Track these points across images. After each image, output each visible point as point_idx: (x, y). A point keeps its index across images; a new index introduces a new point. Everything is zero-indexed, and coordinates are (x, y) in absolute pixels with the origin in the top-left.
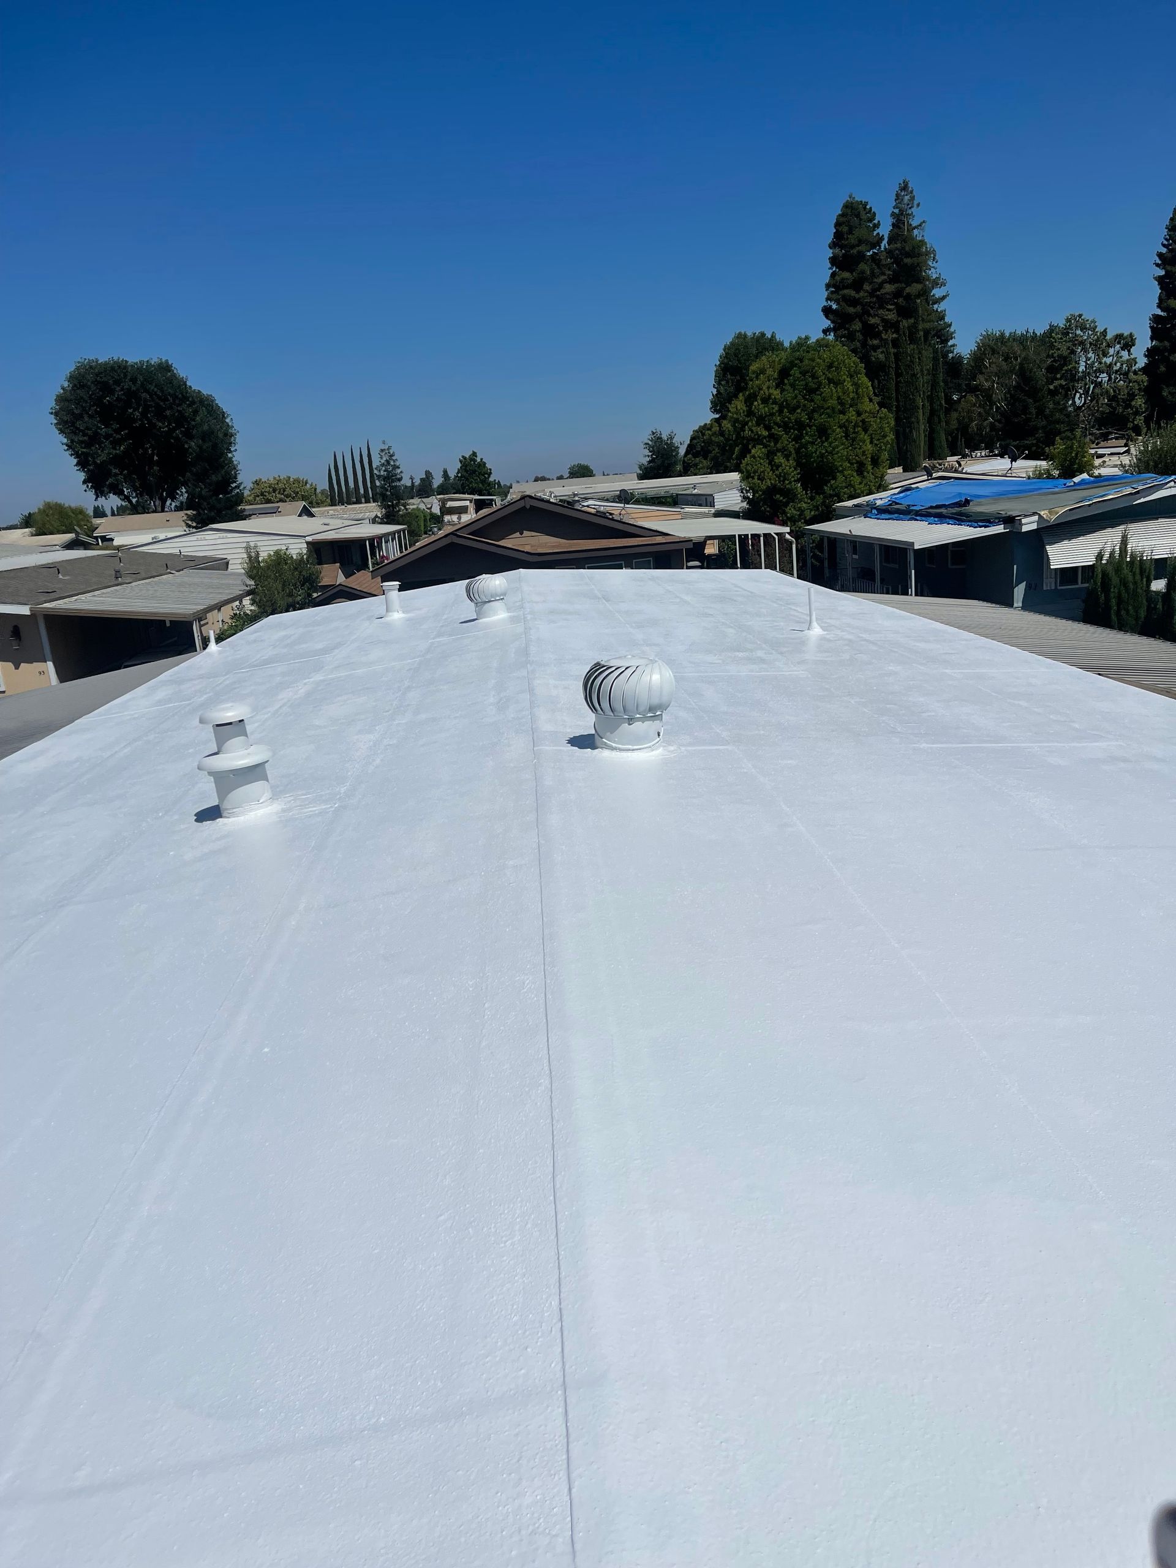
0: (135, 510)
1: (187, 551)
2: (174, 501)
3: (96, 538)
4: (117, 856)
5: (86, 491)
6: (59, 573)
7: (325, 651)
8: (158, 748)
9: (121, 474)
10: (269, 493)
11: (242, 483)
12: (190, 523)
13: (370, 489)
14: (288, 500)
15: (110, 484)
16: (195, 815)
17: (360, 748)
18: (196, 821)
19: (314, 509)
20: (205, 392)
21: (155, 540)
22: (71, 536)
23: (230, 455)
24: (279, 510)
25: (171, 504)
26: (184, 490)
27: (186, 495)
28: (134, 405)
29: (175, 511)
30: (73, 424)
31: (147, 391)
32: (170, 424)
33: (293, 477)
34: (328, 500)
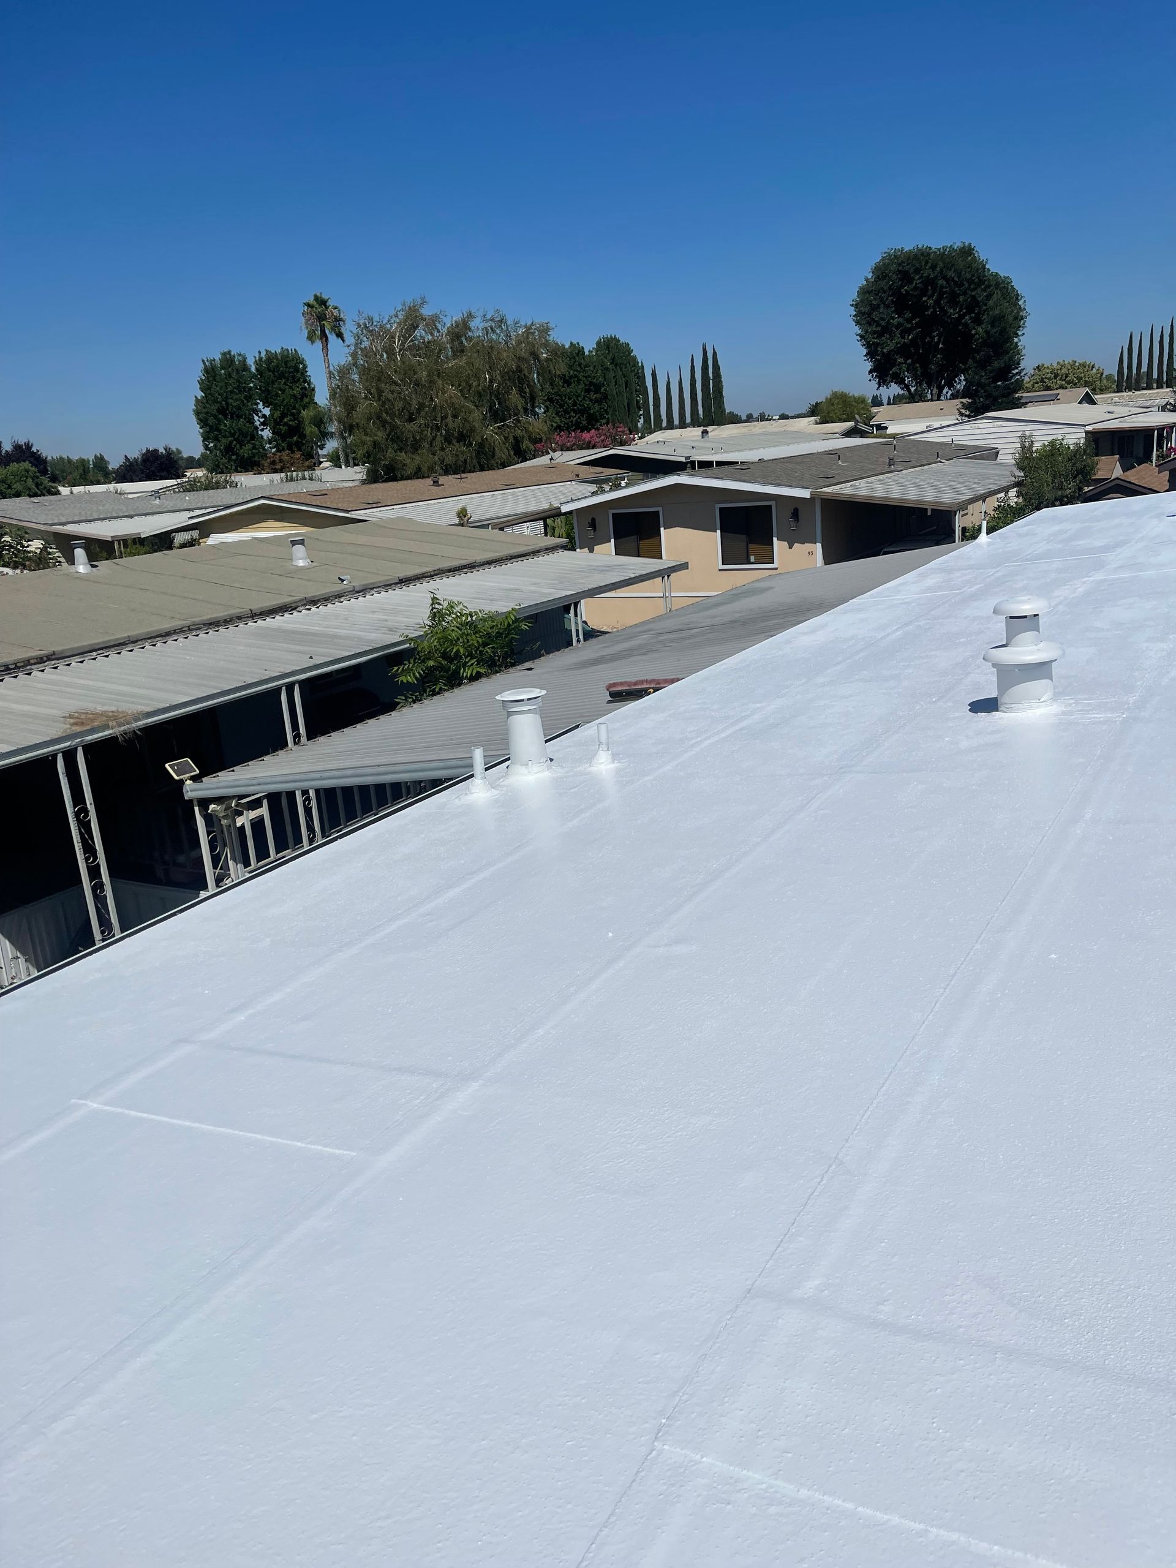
0: (914, 398)
1: (959, 440)
2: (950, 389)
3: (872, 426)
4: (893, 733)
5: (870, 380)
6: (839, 459)
7: (1107, 549)
8: (929, 634)
9: (905, 363)
10: (1050, 379)
11: (1024, 369)
12: (963, 411)
13: (1165, 374)
14: (1069, 386)
15: (893, 373)
16: (969, 705)
17: (1151, 657)
18: (970, 710)
19: (1096, 396)
20: (1002, 274)
21: (929, 429)
22: (851, 424)
23: (1016, 340)
24: (1058, 398)
25: (947, 393)
26: (962, 378)
27: (964, 383)
28: (930, 292)
29: (950, 399)
30: (869, 315)
31: (944, 278)
32: (961, 310)
33: (1080, 361)
34: (1114, 386)
